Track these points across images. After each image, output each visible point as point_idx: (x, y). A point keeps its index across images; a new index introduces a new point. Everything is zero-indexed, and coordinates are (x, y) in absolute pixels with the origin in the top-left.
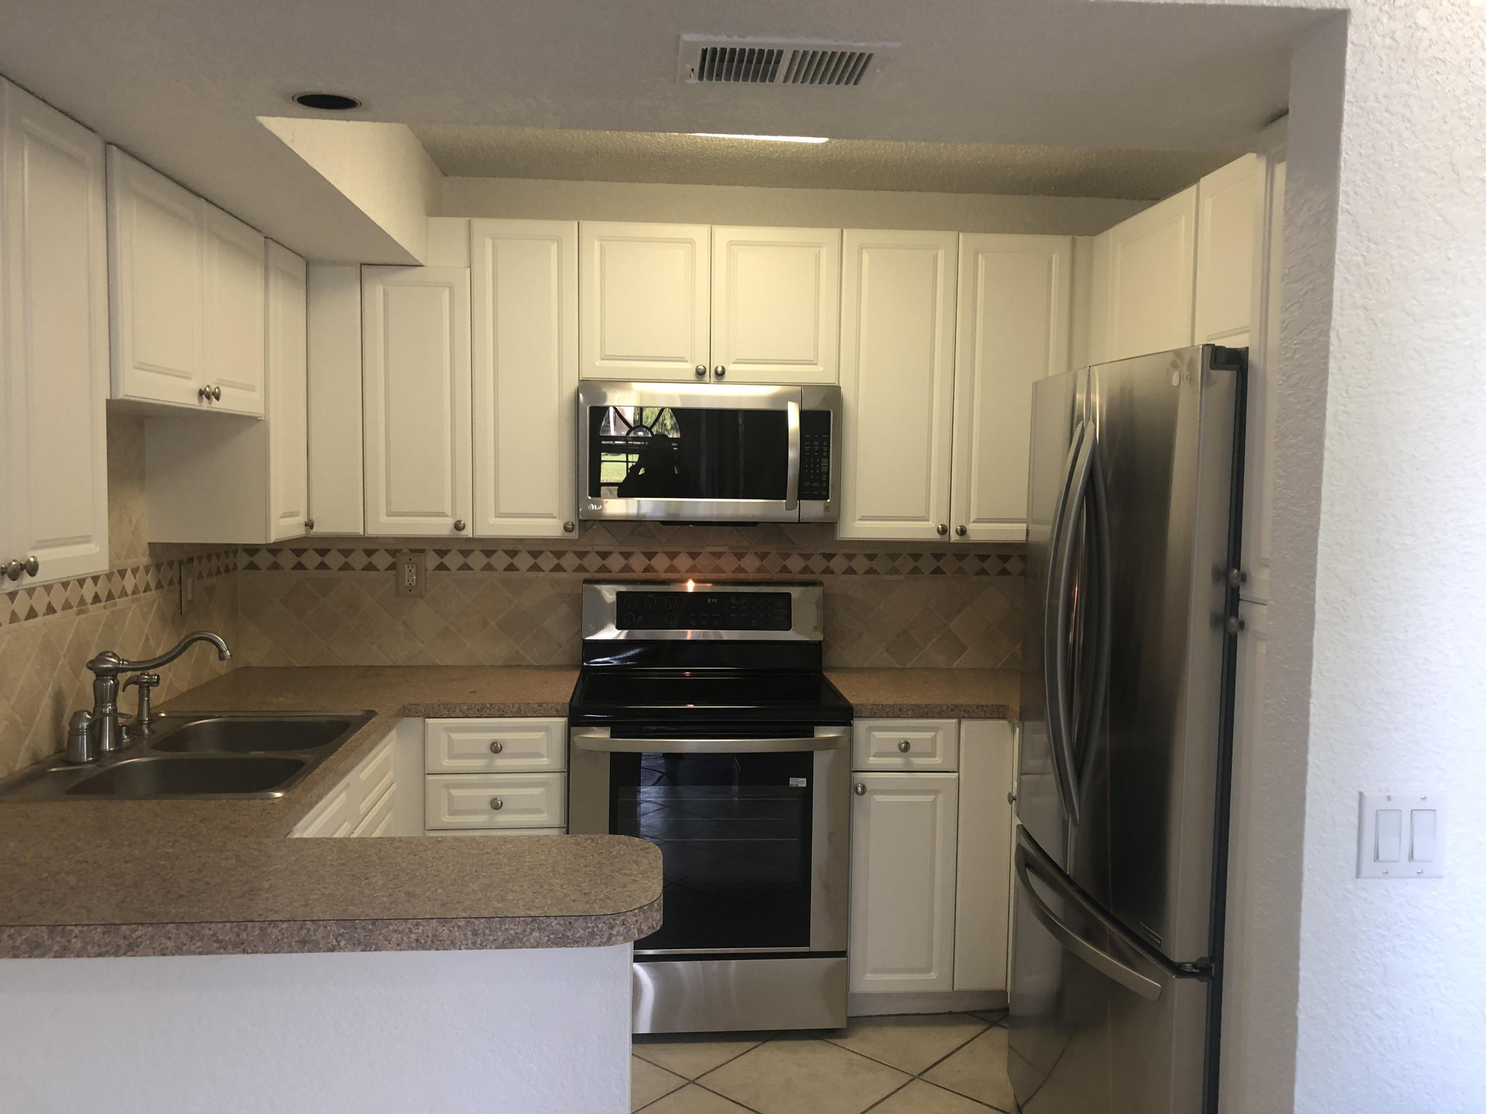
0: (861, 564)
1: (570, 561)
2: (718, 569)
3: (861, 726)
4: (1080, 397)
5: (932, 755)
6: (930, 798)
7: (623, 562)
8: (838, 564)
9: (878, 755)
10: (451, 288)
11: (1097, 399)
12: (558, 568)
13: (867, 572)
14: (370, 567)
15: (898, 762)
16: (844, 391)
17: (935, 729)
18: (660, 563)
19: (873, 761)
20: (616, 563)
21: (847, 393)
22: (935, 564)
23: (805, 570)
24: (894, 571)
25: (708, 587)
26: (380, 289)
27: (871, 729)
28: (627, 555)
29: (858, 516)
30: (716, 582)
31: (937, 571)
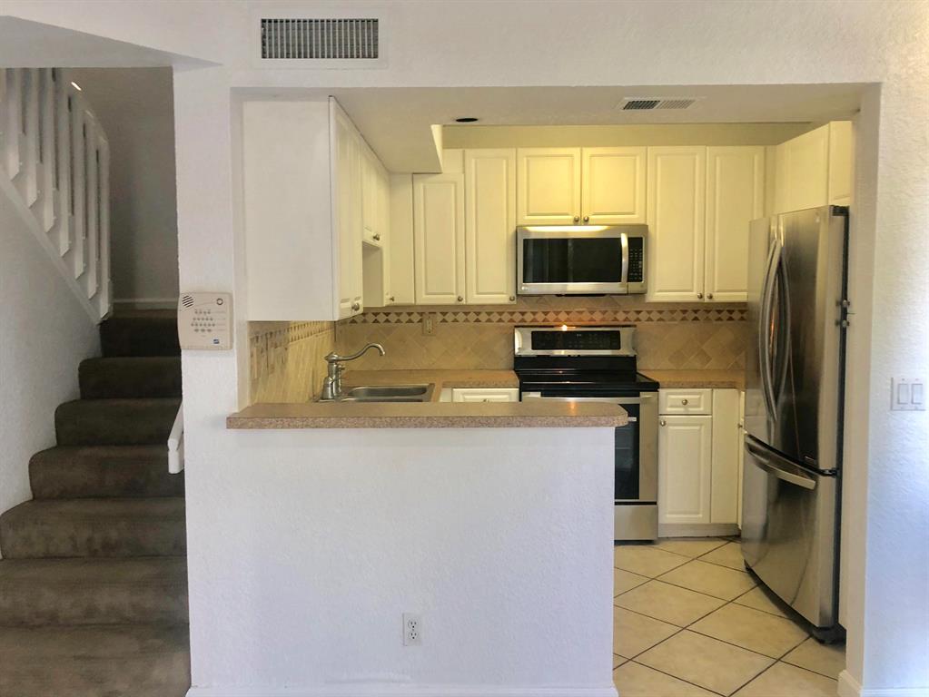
0: (655, 316)
1: (506, 317)
2: (580, 320)
3: (662, 392)
4: (774, 228)
5: (699, 407)
6: (697, 428)
7: (533, 316)
8: (643, 316)
9: (672, 406)
10: (455, 183)
11: (782, 228)
12: (500, 320)
13: (658, 320)
14: (410, 321)
15: (681, 410)
16: (649, 228)
17: (700, 394)
18: (551, 317)
19: (669, 410)
20: (528, 317)
21: (651, 229)
22: (694, 315)
23: (626, 319)
24: (673, 319)
25: (574, 329)
26: (421, 186)
27: (668, 394)
28: (534, 313)
29: (657, 289)
30: (577, 326)
31: (696, 319)
